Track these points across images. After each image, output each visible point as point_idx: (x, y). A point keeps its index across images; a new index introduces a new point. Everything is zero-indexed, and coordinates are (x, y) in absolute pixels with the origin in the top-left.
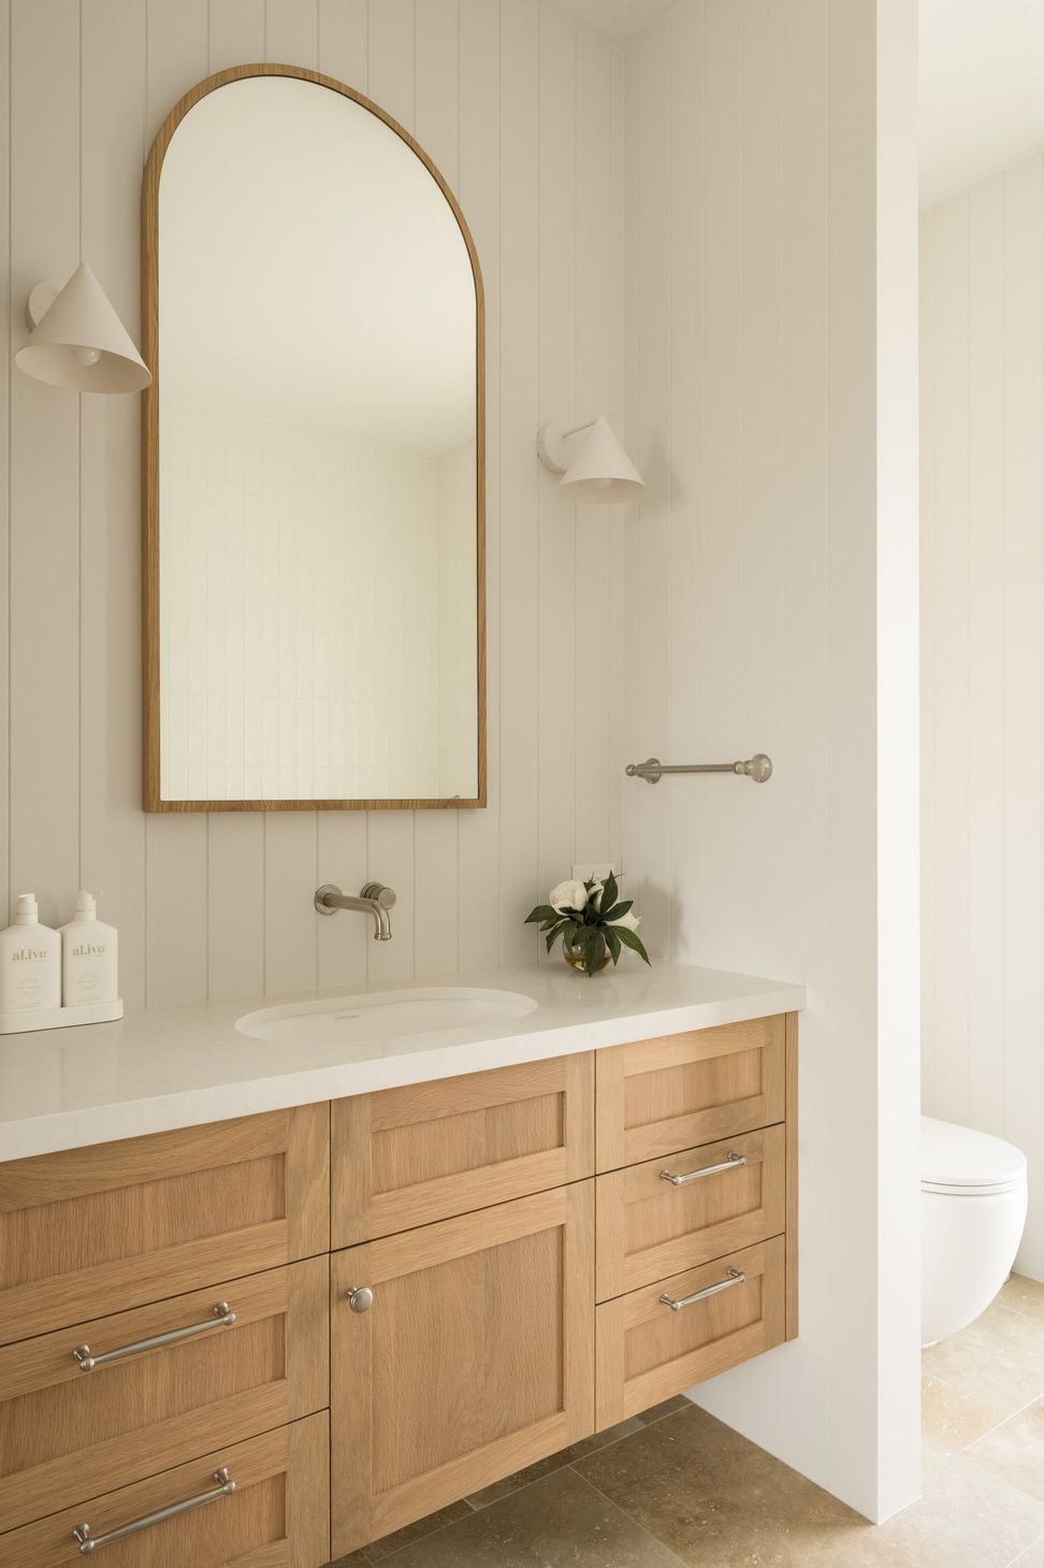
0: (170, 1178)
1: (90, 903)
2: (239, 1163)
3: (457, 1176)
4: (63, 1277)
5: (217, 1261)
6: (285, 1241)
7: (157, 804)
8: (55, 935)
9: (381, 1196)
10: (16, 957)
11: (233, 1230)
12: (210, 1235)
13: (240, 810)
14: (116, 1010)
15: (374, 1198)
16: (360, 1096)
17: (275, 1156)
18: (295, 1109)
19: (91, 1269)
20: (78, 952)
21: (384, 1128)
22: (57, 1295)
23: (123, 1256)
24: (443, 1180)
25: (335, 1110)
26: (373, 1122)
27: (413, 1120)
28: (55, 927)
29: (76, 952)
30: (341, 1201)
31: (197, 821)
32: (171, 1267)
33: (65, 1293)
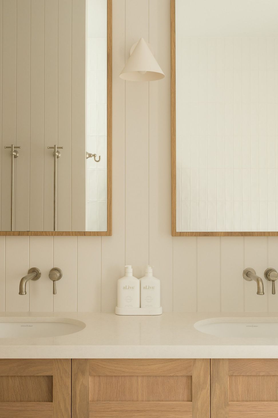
0: (148, 376)
1: (150, 270)
2: (173, 376)
3: (270, 402)
4: (111, 402)
5: (164, 411)
6: (191, 410)
7: (175, 233)
8: (138, 281)
9: (233, 403)
10: (124, 288)
11: (171, 401)
12: (162, 401)
13: (208, 236)
14: (159, 311)
15: (229, 403)
16: (223, 359)
17: (187, 376)
18: (195, 359)
19: (120, 402)
20: (145, 288)
21: (234, 374)
22: (109, 408)
23: (131, 400)
24: (263, 402)
25: (212, 363)
26: (229, 371)
27: (248, 374)
28: (138, 278)
29: (144, 288)
30: (215, 401)
31: (193, 240)
32: (147, 409)
33: (111, 408)
